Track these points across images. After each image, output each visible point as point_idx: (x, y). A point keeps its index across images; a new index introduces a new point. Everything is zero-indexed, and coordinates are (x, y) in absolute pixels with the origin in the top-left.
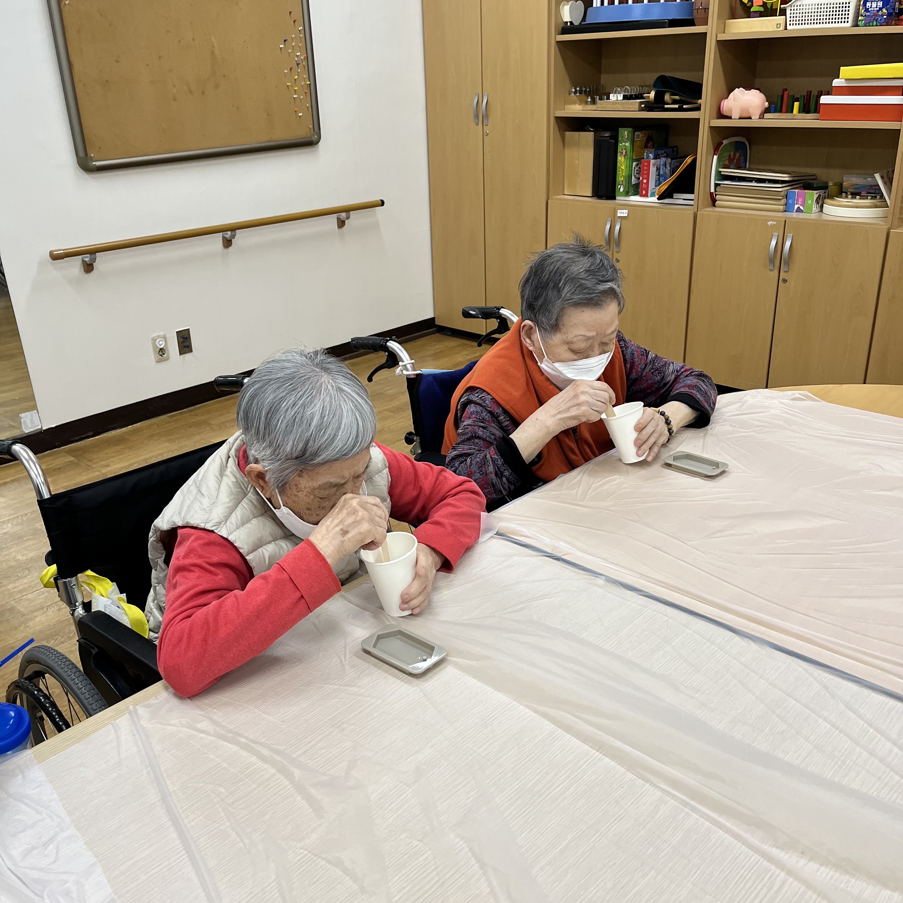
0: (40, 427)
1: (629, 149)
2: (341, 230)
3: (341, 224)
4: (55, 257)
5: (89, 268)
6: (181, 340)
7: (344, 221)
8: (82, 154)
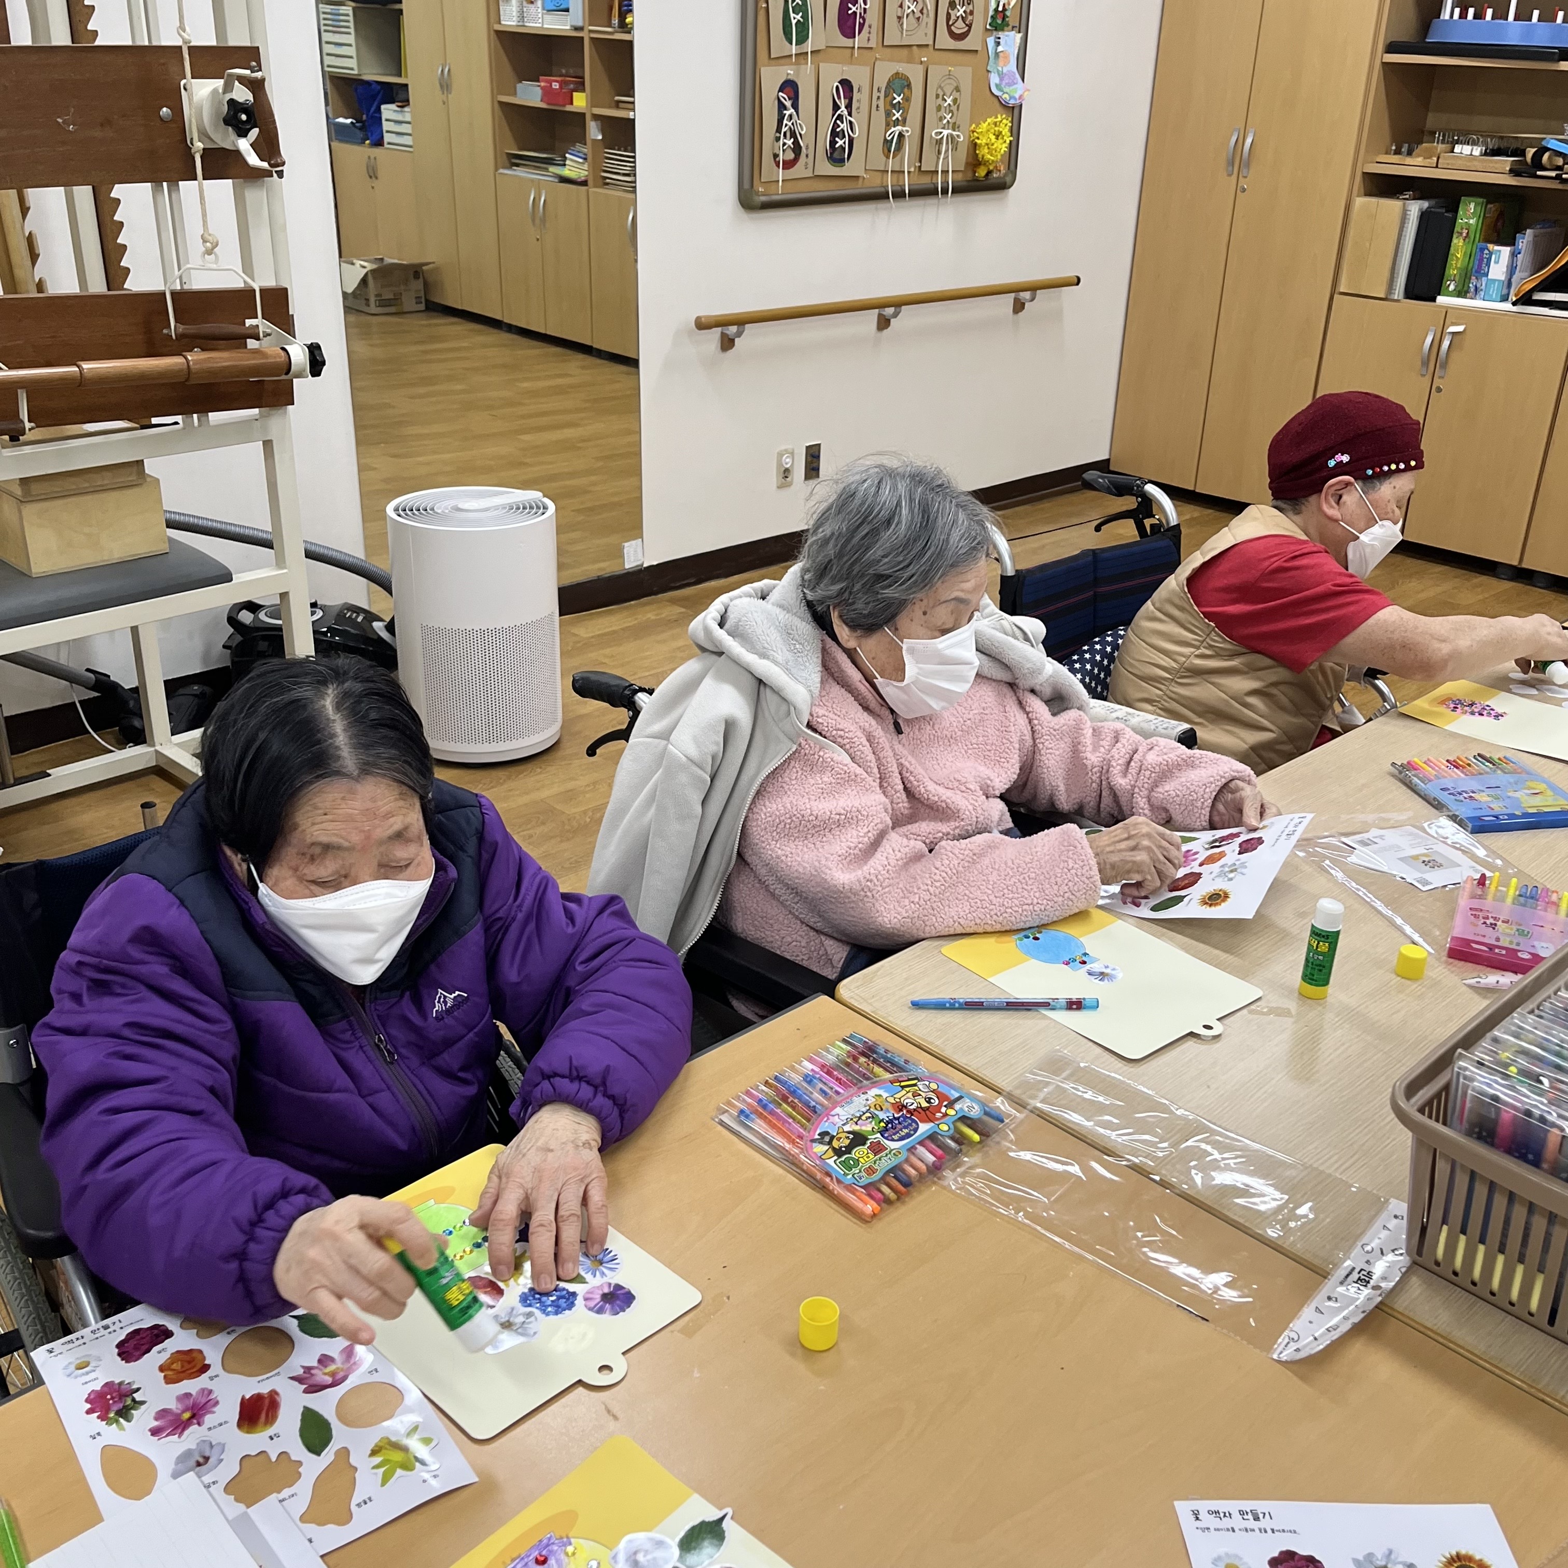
0: (639, 563)
1: (1473, 229)
2: (1016, 316)
3: (1019, 307)
4: (702, 325)
5: (727, 343)
6: (810, 459)
7: (1024, 304)
8: (746, 186)
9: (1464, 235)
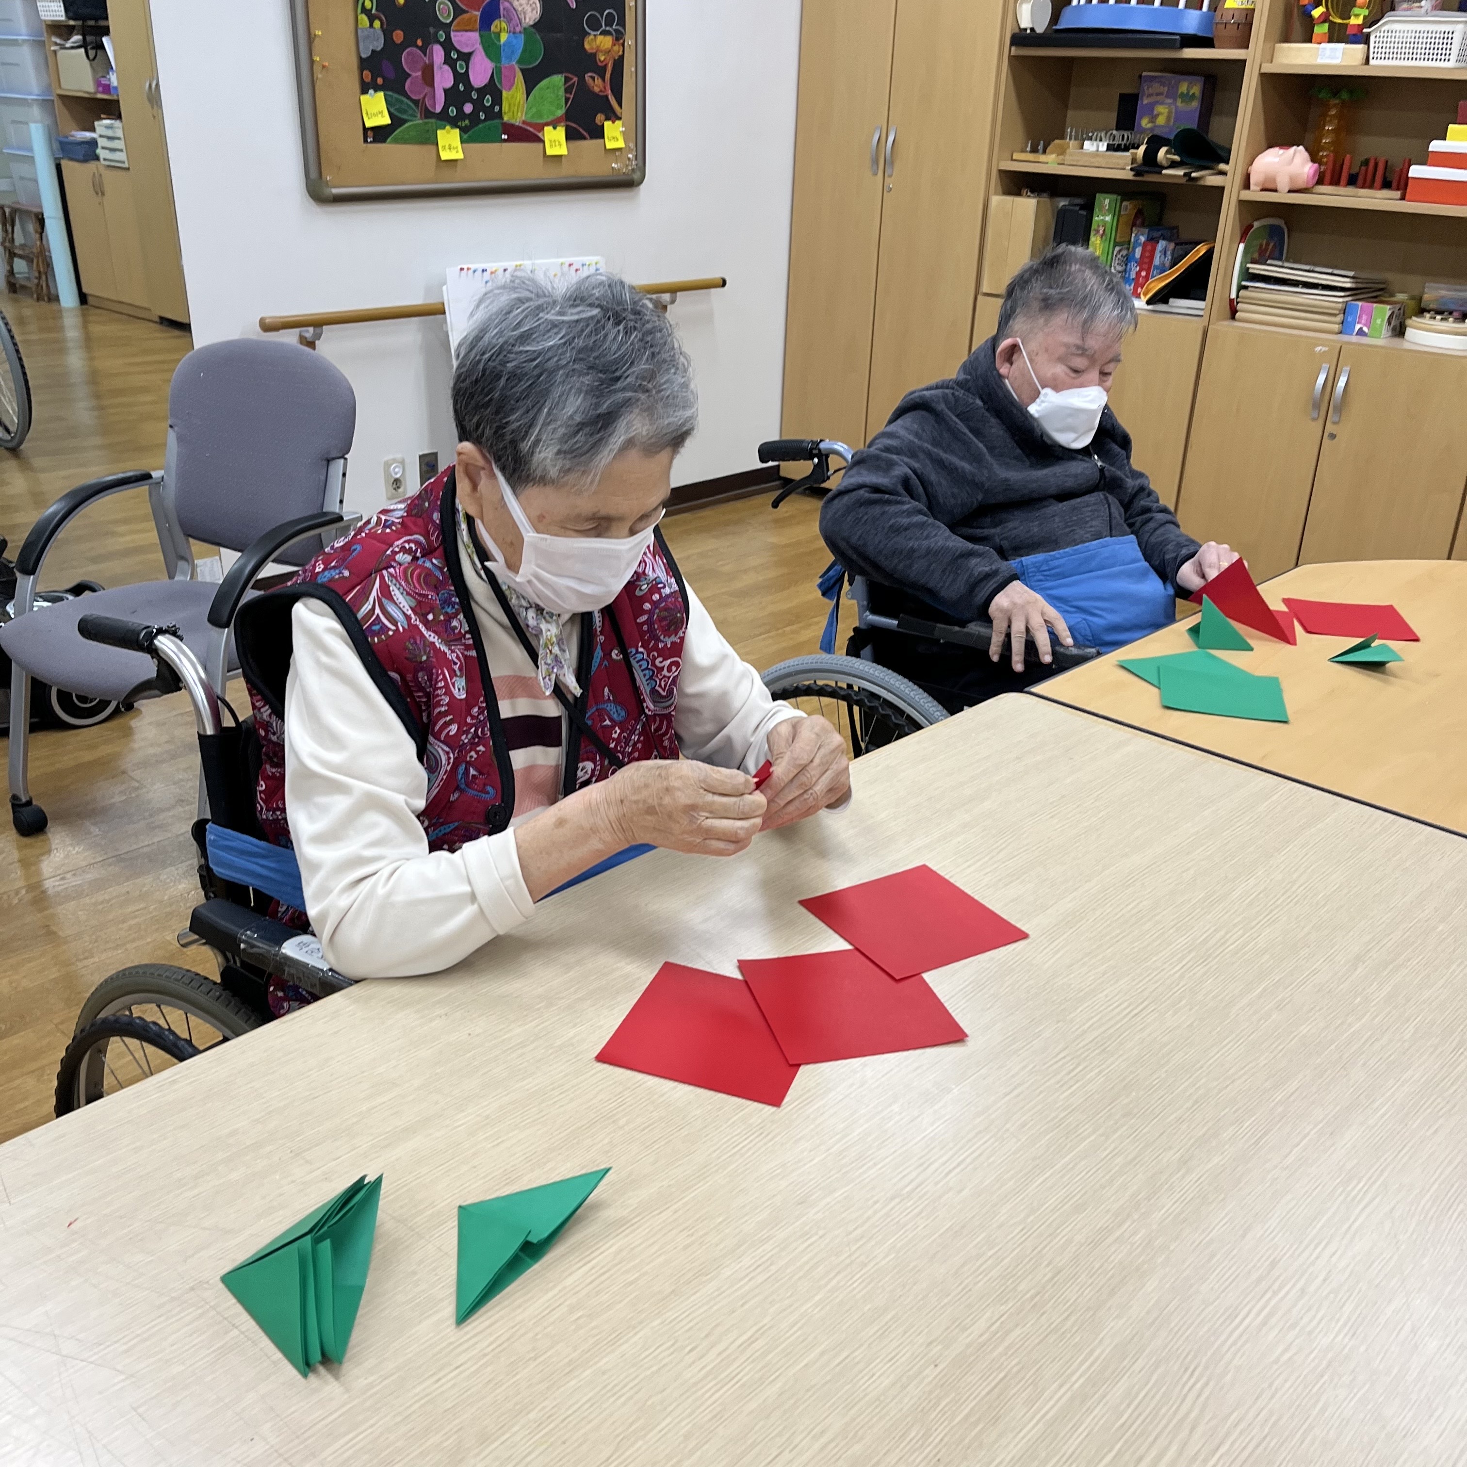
1: (1108, 226)
4: (270, 326)
6: (425, 468)
8: (314, 175)
9: (1101, 232)
